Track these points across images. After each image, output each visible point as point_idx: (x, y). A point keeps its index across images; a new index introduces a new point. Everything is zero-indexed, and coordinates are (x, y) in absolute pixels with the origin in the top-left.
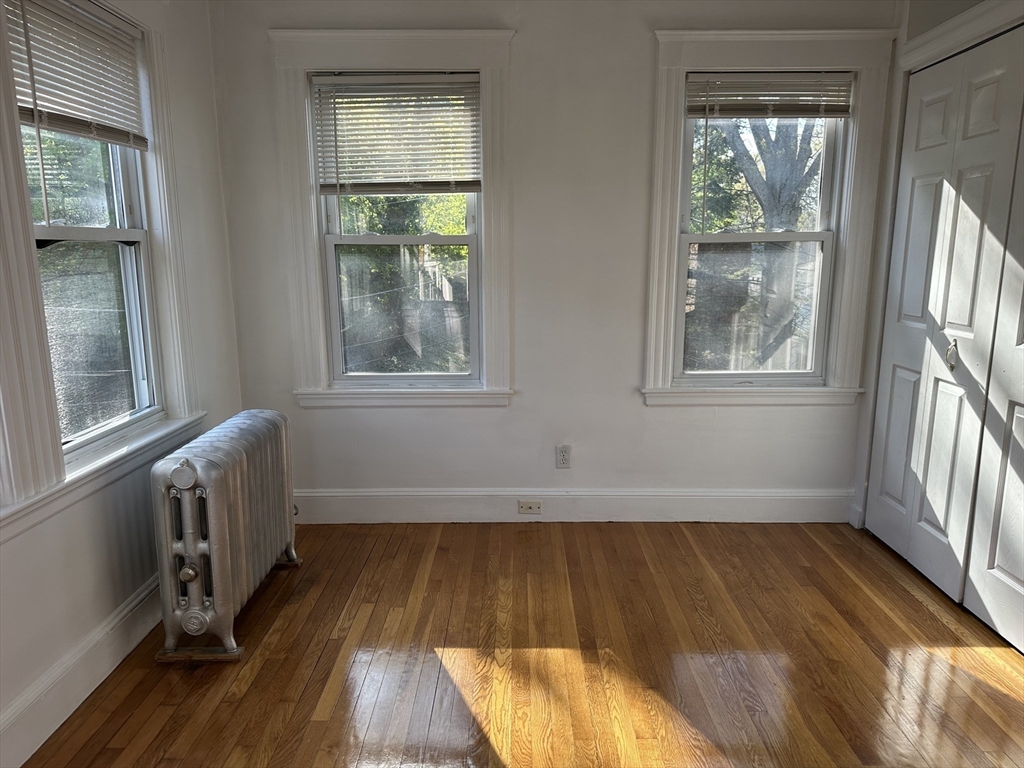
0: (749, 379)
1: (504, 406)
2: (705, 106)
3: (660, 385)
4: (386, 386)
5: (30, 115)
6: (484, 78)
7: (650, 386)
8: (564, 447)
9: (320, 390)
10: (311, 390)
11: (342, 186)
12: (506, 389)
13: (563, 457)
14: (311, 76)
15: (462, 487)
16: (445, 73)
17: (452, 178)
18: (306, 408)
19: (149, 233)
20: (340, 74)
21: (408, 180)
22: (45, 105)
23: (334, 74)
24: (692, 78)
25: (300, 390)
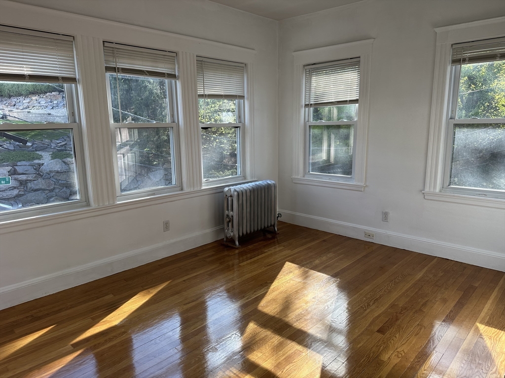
0: (484, 193)
1: (362, 191)
2: (460, 59)
3: (432, 190)
4: (321, 178)
5: (202, 96)
6: (362, 59)
7: (427, 190)
8: (386, 212)
9: (299, 177)
10: (296, 177)
11: (311, 104)
12: (362, 184)
13: (385, 216)
14: (304, 66)
15: (344, 221)
16: (348, 59)
17: (348, 99)
18: (295, 183)
19: (244, 124)
20: (314, 64)
21: (333, 101)
22: (207, 93)
23: (312, 65)
24: (454, 46)
25: (293, 177)
